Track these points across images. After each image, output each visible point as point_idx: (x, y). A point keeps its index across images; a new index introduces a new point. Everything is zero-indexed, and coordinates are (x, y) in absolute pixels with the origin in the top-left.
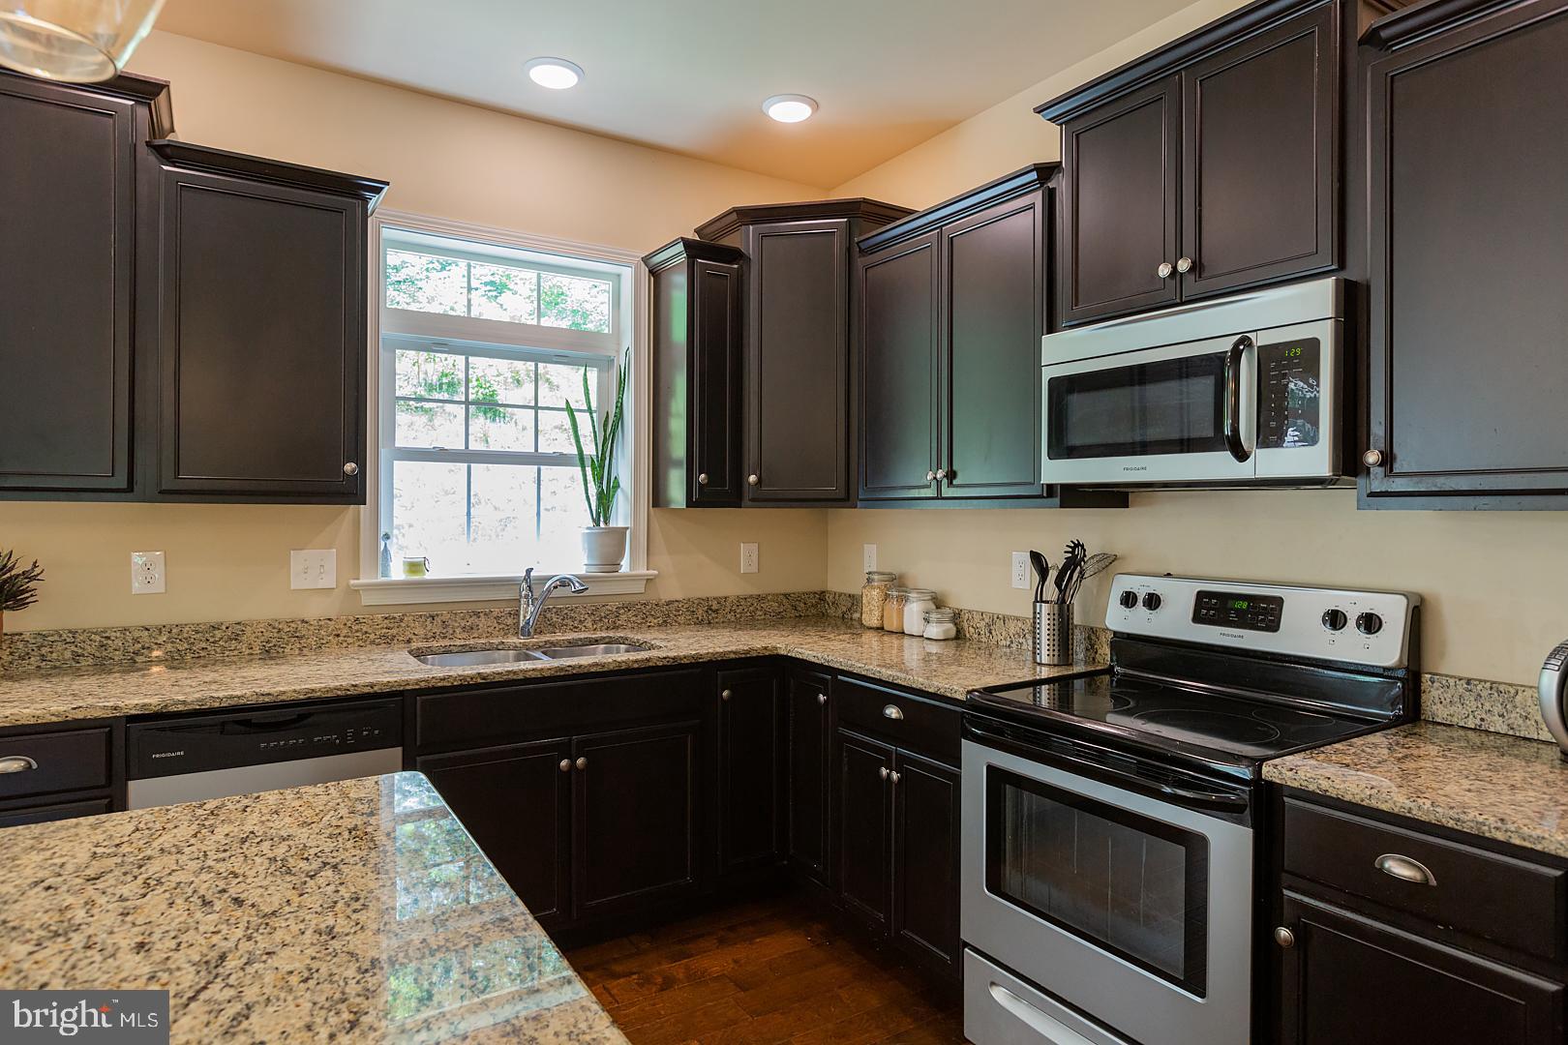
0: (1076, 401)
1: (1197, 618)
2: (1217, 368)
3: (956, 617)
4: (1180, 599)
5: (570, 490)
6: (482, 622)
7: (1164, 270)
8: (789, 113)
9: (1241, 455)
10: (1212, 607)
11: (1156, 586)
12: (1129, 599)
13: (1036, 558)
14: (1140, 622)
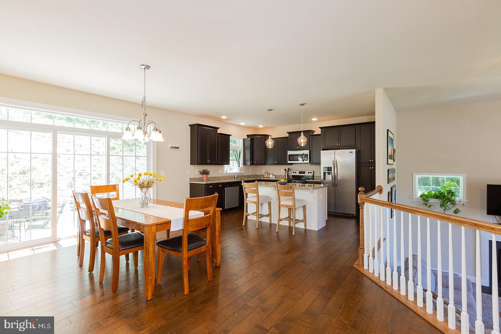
0: (291, 157)
2: (302, 155)
3: (275, 176)
4: (298, 172)
5: (236, 163)
6: (232, 177)
7: (298, 147)
8: (261, 126)
9: (303, 161)
10: (300, 173)
11: (296, 171)
12: (294, 172)
13: (285, 169)
14: (294, 174)
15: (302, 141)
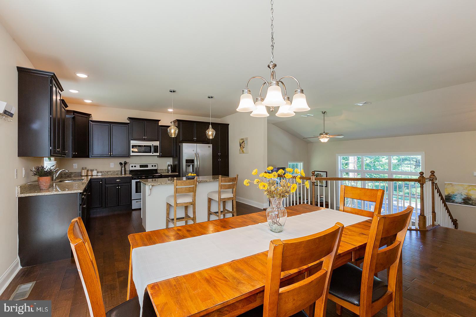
1: (140, 167)
2: (150, 147)
4: (138, 166)
7: (144, 137)
8: (88, 101)
11: (135, 165)
12: (132, 167)
14: (134, 169)
15: (210, 133)
